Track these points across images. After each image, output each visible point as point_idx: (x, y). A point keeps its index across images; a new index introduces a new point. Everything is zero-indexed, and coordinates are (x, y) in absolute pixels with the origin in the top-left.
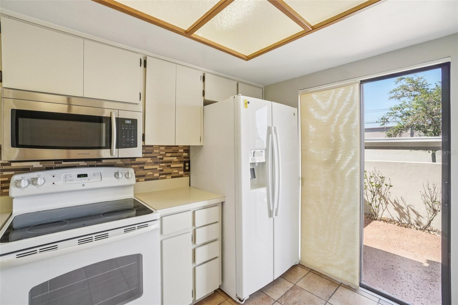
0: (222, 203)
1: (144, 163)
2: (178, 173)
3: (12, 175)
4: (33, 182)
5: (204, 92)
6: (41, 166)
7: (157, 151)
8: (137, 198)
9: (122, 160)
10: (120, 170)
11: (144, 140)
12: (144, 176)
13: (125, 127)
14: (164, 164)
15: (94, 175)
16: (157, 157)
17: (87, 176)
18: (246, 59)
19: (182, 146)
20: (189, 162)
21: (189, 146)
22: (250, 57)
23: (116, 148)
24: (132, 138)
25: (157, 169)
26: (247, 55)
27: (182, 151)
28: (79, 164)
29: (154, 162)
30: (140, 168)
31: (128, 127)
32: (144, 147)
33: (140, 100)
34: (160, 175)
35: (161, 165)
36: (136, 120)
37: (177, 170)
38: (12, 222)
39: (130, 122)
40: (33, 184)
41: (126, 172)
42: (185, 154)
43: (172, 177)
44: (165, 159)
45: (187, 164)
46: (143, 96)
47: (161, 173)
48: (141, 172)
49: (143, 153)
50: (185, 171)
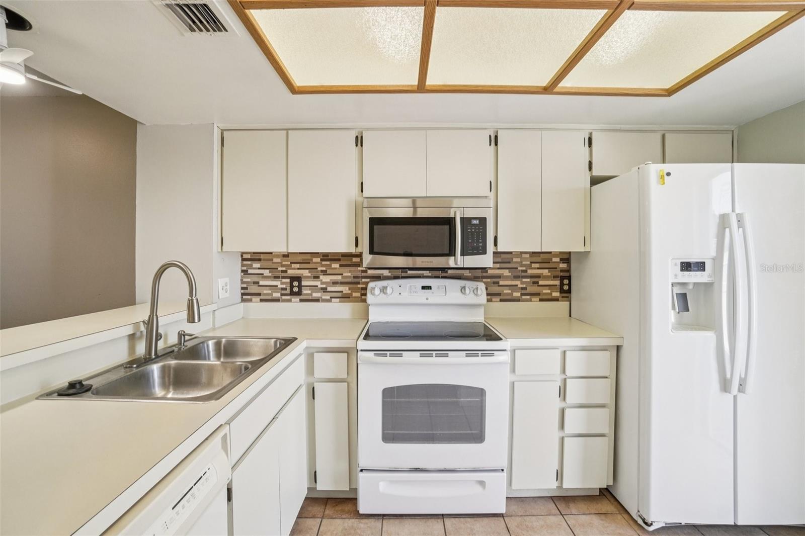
0: (618, 348)
1: (499, 277)
2: (551, 294)
3: (368, 283)
4: (383, 290)
5: (590, 163)
6: (390, 274)
7: (518, 260)
8: (488, 323)
9: (471, 271)
10: (468, 284)
11: (496, 244)
12: (499, 294)
13: (471, 229)
14: (528, 280)
15: (439, 288)
16: (517, 268)
17: (431, 289)
18: (666, 93)
19: (558, 253)
20: (569, 278)
21: (570, 253)
22: (674, 89)
23: (461, 255)
24: (481, 243)
25: (517, 285)
26: (667, 88)
27: (558, 260)
28: (423, 274)
29: (514, 276)
30: (494, 283)
31: (475, 229)
32: (496, 254)
33: (491, 191)
34: (522, 294)
35: (524, 280)
36: (485, 219)
37: (549, 290)
38: (368, 330)
39: (478, 222)
40: (384, 293)
41: (475, 287)
42: (563, 266)
43: (541, 300)
44: (530, 272)
45: (566, 282)
46: (493, 186)
47: (524, 292)
48: (495, 289)
49: (494, 263)
50: (562, 293)
